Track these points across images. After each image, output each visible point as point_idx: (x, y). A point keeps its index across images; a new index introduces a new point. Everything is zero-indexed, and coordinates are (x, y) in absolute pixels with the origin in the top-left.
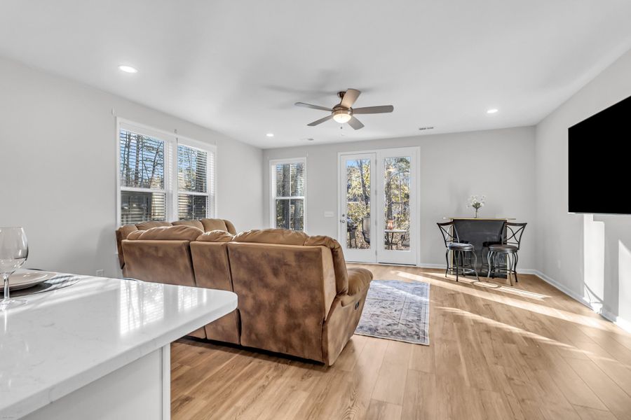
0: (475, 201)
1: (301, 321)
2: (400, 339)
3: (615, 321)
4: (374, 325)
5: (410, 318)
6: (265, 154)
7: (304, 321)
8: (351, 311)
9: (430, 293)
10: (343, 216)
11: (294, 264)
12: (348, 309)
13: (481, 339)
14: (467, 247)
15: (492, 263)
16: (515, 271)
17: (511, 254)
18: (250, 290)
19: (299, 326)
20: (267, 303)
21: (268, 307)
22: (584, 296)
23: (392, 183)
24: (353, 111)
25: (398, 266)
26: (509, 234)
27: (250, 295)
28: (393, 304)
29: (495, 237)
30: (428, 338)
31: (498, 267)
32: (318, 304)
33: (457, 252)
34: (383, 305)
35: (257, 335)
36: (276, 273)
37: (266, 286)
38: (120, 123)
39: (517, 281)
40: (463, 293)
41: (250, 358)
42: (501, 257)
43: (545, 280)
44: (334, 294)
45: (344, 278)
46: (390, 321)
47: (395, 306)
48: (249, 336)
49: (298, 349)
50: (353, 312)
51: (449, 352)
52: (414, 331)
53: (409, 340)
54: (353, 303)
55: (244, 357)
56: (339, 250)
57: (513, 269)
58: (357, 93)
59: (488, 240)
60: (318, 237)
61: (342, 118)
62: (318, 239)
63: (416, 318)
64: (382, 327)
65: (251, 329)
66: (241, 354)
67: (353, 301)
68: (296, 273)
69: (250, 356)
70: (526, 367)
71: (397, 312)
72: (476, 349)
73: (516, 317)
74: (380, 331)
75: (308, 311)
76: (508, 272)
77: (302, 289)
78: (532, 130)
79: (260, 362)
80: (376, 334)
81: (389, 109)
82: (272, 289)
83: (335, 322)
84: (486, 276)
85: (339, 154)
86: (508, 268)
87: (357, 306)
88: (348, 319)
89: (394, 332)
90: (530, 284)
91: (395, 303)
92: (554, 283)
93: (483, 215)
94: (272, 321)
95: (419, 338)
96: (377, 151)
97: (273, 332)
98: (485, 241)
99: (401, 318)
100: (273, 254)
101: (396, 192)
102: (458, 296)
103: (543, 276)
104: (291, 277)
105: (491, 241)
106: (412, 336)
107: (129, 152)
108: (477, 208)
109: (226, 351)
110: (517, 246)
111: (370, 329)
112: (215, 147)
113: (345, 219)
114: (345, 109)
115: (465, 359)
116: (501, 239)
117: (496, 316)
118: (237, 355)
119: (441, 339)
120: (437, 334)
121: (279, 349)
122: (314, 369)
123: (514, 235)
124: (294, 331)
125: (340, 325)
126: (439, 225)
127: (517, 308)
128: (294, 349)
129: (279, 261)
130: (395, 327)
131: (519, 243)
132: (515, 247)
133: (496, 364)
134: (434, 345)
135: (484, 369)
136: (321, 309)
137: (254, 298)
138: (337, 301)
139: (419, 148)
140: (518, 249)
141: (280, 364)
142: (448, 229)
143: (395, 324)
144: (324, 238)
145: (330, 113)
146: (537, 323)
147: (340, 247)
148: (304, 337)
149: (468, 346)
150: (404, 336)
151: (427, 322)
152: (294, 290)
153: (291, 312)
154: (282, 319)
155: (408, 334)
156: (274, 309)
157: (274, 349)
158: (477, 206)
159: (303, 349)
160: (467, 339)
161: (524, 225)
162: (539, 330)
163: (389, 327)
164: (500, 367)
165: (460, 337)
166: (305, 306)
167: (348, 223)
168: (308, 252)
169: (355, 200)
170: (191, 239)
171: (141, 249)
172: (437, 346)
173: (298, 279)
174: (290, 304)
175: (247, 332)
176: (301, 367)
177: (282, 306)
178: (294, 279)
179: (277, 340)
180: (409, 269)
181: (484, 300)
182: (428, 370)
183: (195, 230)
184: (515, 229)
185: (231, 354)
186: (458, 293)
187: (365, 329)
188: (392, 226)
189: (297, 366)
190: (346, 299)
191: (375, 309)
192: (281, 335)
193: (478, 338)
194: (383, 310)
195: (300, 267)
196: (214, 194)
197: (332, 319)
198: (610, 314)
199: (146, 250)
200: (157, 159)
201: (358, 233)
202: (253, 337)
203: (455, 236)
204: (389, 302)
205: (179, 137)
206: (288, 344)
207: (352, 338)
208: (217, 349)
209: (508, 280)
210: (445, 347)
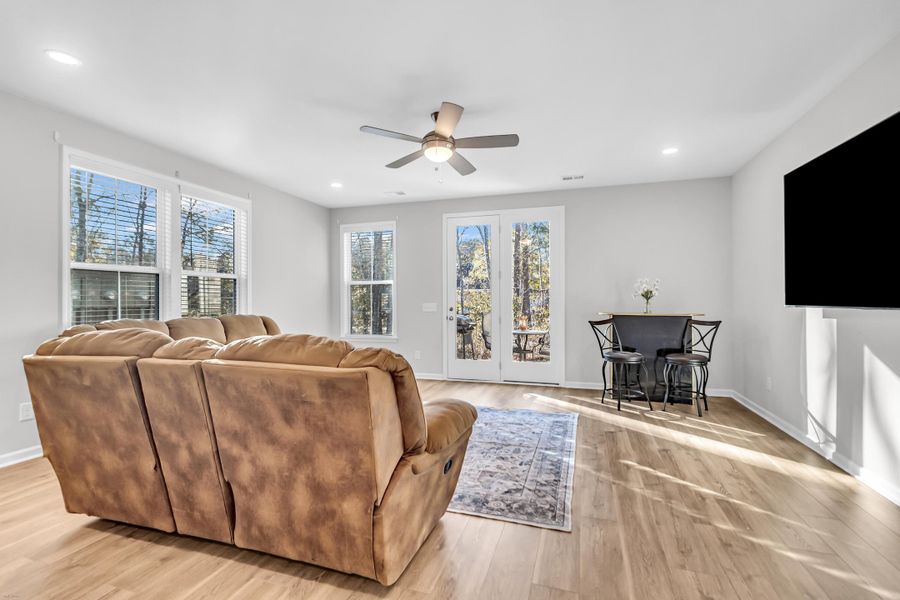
0: (645, 288)
1: (335, 505)
2: (523, 519)
3: (858, 474)
4: (483, 492)
5: (543, 478)
6: (333, 216)
7: (340, 506)
8: (435, 478)
9: (578, 432)
10: (451, 310)
11: (318, 401)
12: (429, 476)
13: (656, 514)
14: (633, 358)
15: (670, 380)
16: (704, 394)
17: (698, 369)
18: (246, 447)
19: (332, 514)
20: (275, 473)
21: (277, 479)
22: (807, 433)
23: (529, 263)
24: (455, 143)
25: (532, 387)
26: (695, 337)
27: (246, 456)
28: (517, 451)
29: (675, 342)
30: (570, 516)
31: (679, 387)
32: (364, 475)
33: (618, 366)
34: (502, 454)
35: (260, 529)
36: (288, 419)
37: (273, 441)
38: (70, 156)
39: (706, 409)
40: (628, 430)
41: (254, 568)
42: (682, 371)
43: (747, 406)
44: (399, 452)
45: (417, 425)
46: (510, 484)
47: (521, 454)
48: (247, 530)
49: (332, 555)
50: (440, 478)
51: (604, 544)
52: (547, 502)
53: (537, 521)
54: (438, 465)
55: (242, 565)
56: (406, 374)
57: (701, 391)
58: (459, 110)
59: (665, 346)
60: (367, 350)
61: (440, 154)
62: (367, 354)
63: (553, 477)
64: (495, 496)
65: (250, 516)
66: (237, 560)
67: (436, 462)
68: (324, 419)
69: (253, 563)
70: (733, 572)
71: (524, 467)
72: (649, 536)
73: (709, 471)
74: (491, 505)
75: (346, 489)
76: (694, 395)
77: (335, 448)
78: (725, 184)
79: (268, 577)
80: (484, 510)
81: (511, 140)
82: (283, 447)
83: (399, 505)
84: (662, 401)
85: (445, 216)
86: (694, 389)
87: (448, 467)
88: (430, 493)
89: (515, 506)
90: (726, 413)
91: (523, 449)
92: (763, 412)
93: (657, 308)
94: (286, 505)
95: (554, 517)
96: (499, 212)
97: (289, 523)
98: (659, 348)
99: (529, 478)
100: (282, 383)
101: (536, 276)
102: (619, 435)
103: (745, 401)
104: (315, 425)
105: (668, 347)
106: (543, 514)
107: (143, 215)
108: (648, 299)
109: (213, 554)
110: (707, 355)
111: (475, 501)
112: (249, 202)
113: (453, 314)
114: (443, 139)
115: (631, 557)
116: (683, 346)
117: (679, 471)
118: (231, 562)
119: (591, 517)
120: (586, 508)
121: (300, 554)
122: (364, 591)
123: (702, 339)
124: (323, 523)
125: (411, 508)
126: (593, 324)
127: (710, 455)
128: (326, 556)
129: (292, 395)
130: (517, 496)
131: (710, 352)
132: (705, 358)
133: (683, 567)
134: (579, 530)
135: (662, 579)
136: (370, 485)
137: (253, 461)
138: (404, 465)
139: (563, 207)
140: (709, 360)
141: (303, 581)
142: (606, 330)
143: (517, 490)
144: (378, 352)
145: (418, 147)
146: (743, 482)
147: (408, 368)
148: (342, 534)
149: (635, 530)
150: (530, 514)
151: (570, 484)
152: (321, 449)
153: (317, 489)
154: (302, 501)
155: (536, 510)
156: (287, 484)
157: (292, 555)
158: (647, 296)
159: (340, 555)
160: (634, 517)
161: (717, 324)
162: (748, 496)
163: (508, 496)
164: (689, 574)
165: (623, 512)
166: (343, 477)
167: (459, 321)
168: (343, 379)
169: (478, 287)
170: (142, 353)
171: (53, 373)
172: (584, 532)
173: (326, 430)
174: (316, 475)
175: (245, 524)
176: (340, 586)
177: (301, 477)
178: (321, 430)
179: (295, 540)
180: (548, 391)
181: (660, 441)
182: (566, 586)
183: (155, 337)
184: (704, 329)
185: (220, 559)
186: (620, 429)
187: (467, 501)
188: (525, 325)
189: (332, 584)
190: (424, 460)
191: (487, 462)
192: (302, 530)
193: (652, 513)
194: (500, 462)
195: (329, 406)
196: (247, 276)
197: (392, 500)
198: (851, 463)
199: (62, 373)
200: (188, 226)
201: (476, 334)
202: (255, 531)
203: (615, 342)
204: (512, 449)
205: (184, 183)
206: (314, 545)
207: (443, 519)
208: (198, 551)
209: (694, 407)
210: (598, 534)
